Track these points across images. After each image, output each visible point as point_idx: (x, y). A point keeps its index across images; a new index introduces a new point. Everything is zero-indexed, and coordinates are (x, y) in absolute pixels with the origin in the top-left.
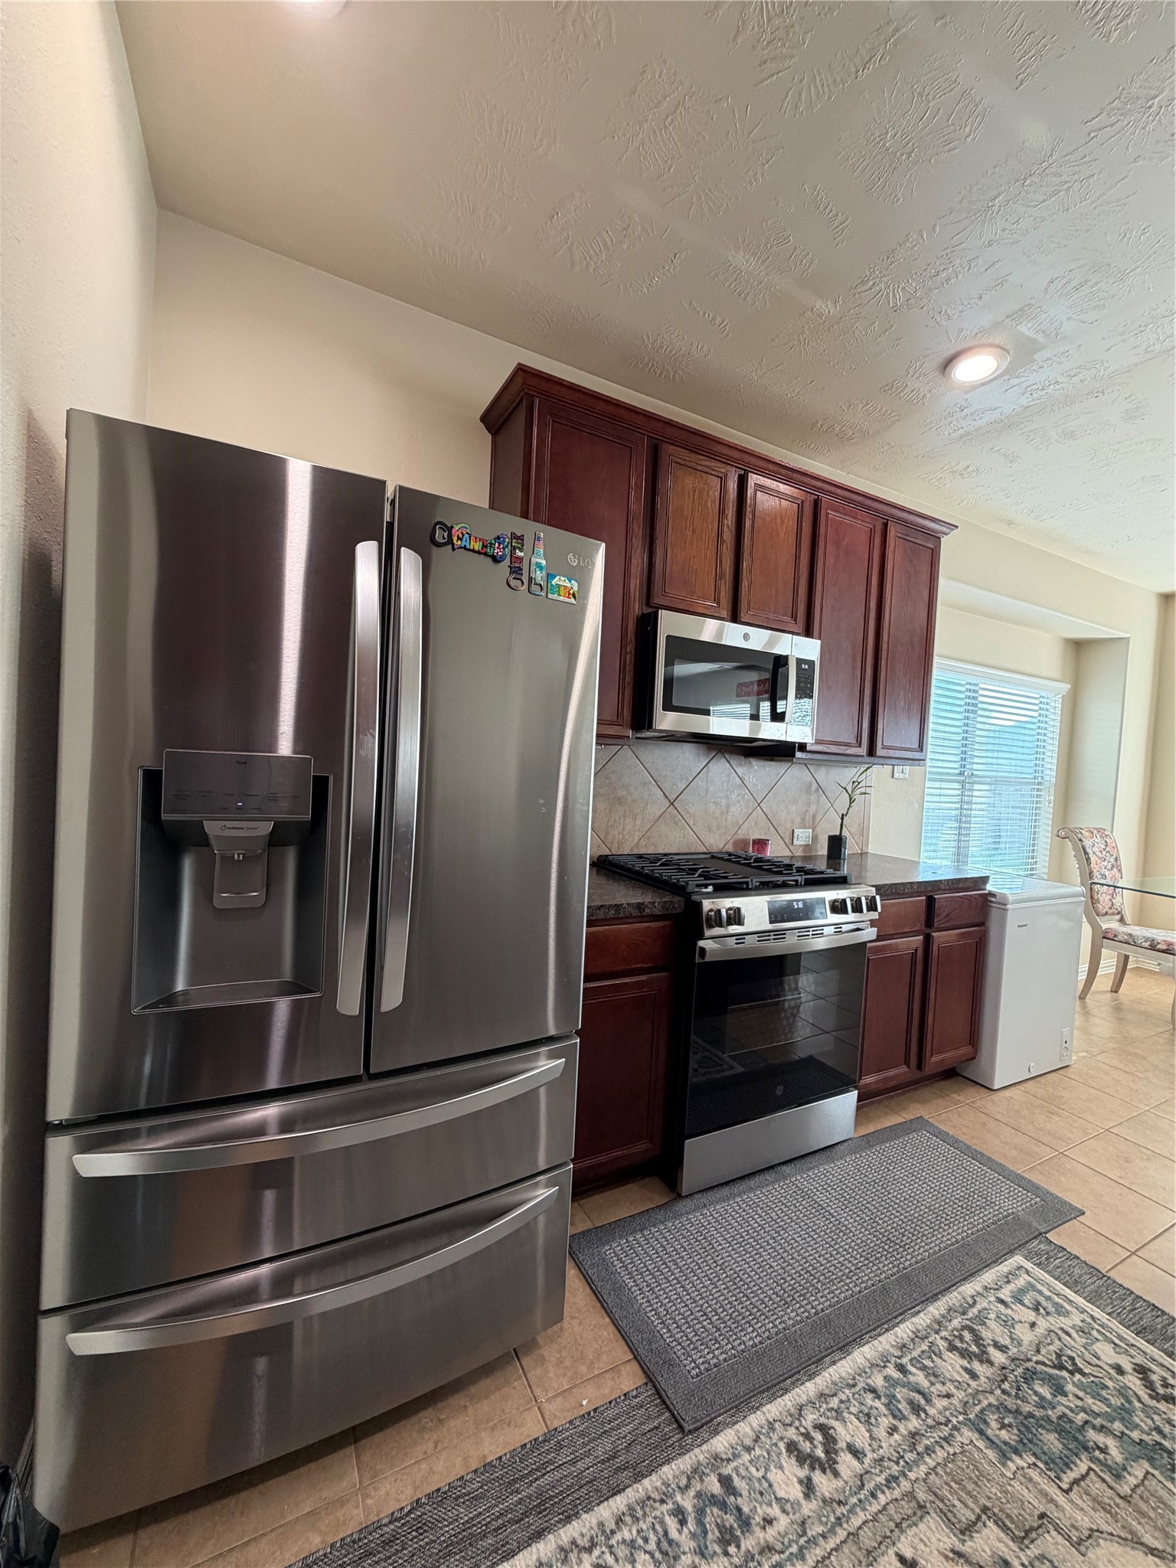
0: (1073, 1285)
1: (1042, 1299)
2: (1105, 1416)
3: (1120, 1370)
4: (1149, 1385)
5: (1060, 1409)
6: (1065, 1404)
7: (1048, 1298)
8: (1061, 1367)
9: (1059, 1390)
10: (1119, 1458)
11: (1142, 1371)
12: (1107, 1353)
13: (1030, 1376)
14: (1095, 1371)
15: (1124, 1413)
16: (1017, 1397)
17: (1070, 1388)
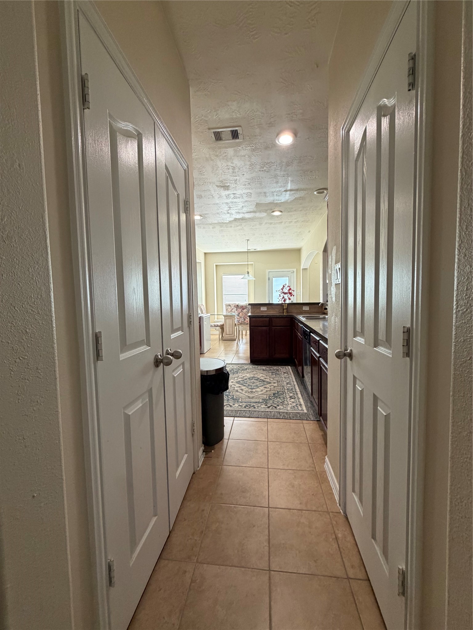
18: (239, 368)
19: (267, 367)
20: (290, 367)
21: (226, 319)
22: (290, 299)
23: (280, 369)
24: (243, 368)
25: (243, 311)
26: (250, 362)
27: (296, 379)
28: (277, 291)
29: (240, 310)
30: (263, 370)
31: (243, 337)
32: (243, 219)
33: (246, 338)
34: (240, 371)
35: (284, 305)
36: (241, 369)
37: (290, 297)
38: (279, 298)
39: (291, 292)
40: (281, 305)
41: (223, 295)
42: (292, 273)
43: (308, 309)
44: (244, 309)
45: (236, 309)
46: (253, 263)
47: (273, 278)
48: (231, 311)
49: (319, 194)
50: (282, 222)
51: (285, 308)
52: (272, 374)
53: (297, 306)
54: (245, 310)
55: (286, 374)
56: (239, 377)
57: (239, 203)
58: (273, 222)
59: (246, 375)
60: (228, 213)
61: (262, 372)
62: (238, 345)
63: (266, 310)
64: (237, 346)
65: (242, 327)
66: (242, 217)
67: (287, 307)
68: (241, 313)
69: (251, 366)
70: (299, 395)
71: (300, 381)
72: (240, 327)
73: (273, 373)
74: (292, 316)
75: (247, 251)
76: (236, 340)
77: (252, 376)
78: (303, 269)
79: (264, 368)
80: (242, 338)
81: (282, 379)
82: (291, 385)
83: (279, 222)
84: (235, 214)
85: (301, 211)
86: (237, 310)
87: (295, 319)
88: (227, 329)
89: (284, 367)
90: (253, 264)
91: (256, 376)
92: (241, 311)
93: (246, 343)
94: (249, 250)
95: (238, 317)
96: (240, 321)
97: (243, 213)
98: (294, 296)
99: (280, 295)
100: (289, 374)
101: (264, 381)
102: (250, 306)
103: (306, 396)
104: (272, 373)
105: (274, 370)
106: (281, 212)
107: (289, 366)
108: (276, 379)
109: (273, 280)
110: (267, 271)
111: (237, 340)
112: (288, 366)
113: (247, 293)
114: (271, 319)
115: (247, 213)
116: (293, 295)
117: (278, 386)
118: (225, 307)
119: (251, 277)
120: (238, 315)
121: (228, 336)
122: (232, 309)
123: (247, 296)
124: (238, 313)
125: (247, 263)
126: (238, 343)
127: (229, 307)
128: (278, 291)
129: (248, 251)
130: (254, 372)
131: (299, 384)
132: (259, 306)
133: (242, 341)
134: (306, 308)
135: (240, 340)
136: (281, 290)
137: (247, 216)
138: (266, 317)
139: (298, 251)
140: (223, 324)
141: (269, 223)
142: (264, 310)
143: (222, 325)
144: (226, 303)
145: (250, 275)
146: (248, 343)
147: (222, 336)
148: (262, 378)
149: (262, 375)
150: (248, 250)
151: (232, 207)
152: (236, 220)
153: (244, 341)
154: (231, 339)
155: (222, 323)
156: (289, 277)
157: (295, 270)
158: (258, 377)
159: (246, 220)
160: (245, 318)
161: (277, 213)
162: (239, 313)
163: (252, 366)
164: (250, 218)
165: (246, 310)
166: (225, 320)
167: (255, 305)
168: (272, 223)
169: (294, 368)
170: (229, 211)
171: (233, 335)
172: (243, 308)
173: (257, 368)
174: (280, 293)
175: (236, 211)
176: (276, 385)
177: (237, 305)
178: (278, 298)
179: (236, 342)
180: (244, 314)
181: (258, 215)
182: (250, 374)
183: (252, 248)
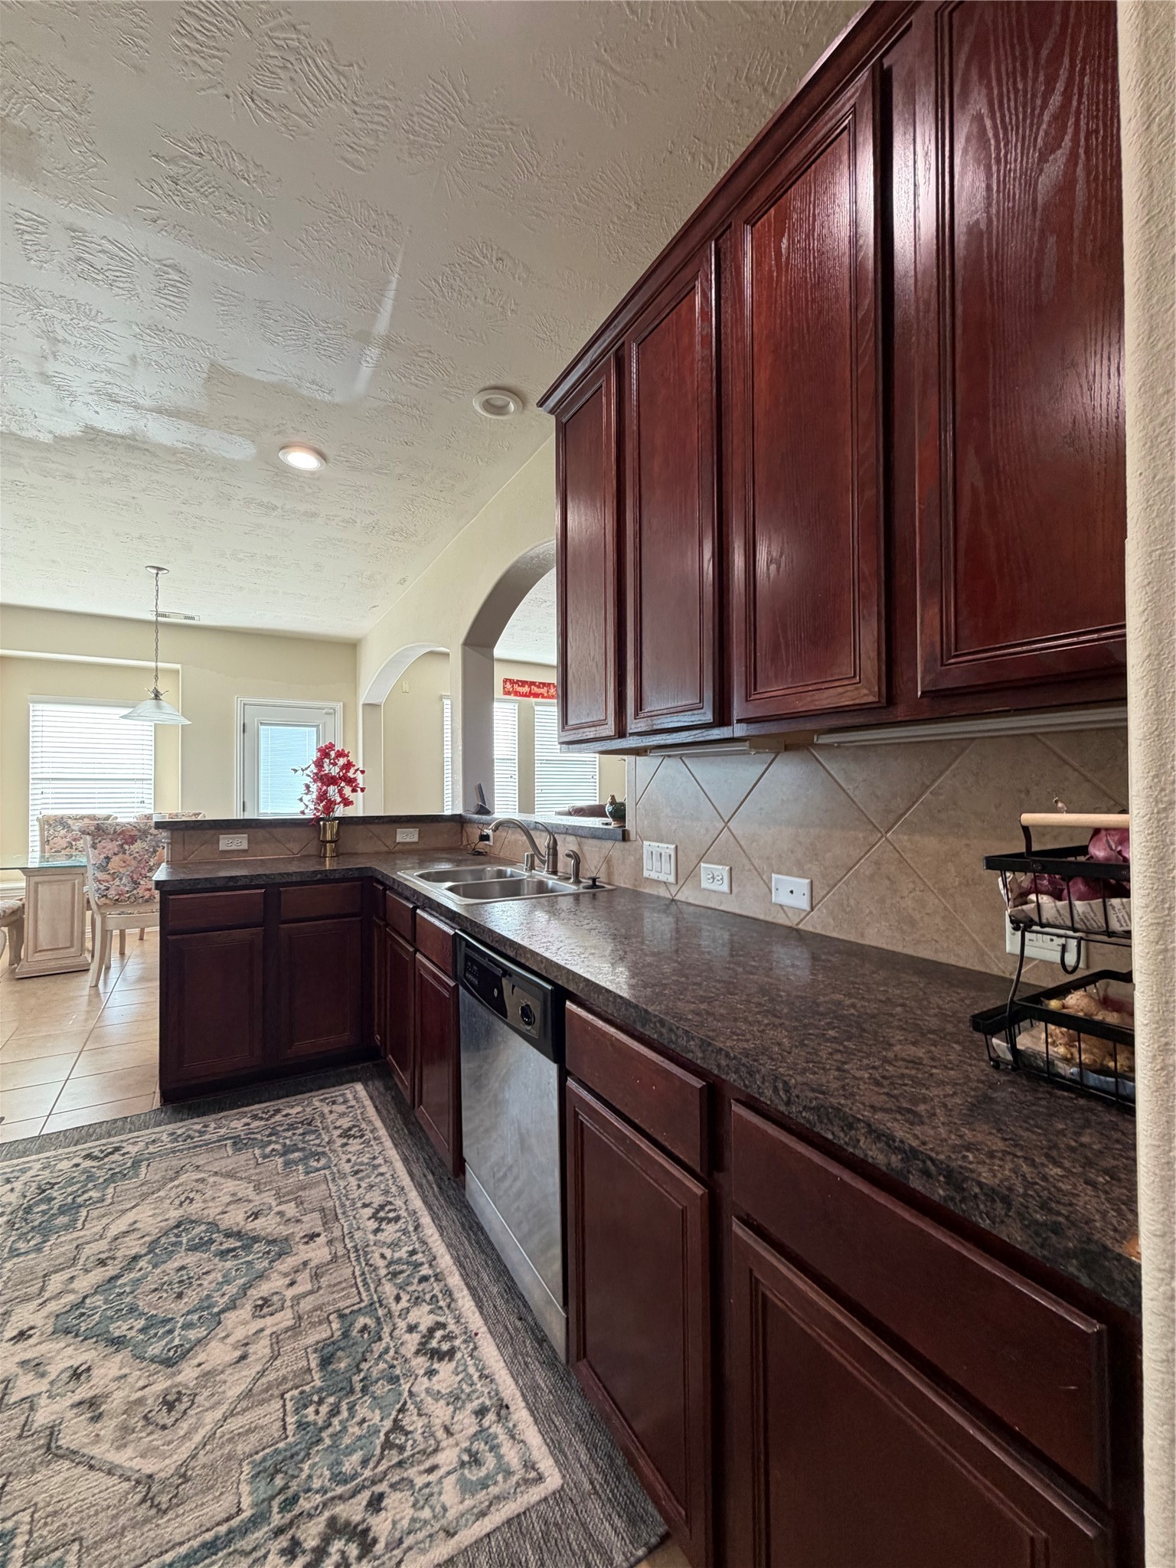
0: (24, 1154)
1: (9, 1175)
2: (83, 1187)
3: (77, 1165)
4: (96, 1158)
5: (57, 1206)
6: (56, 1204)
7: (13, 1172)
8: (44, 1191)
9: (50, 1199)
10: (99, 1195)
11: (88, 1156)
12: (65, 1165)
13: (28, 1210)
14: (65, 1176)
15: (91, 1177)
16: (27, 1224)
17: (55, 1194)
18: (88, 1163)
19: (255, 1117)
20: (359, 1087)
21: (37, 884)
22: (347, 802)
23: (322, 1115)
24: (116, 1157)
25: (127, 847)
26: (157, 1102)
27: (406, 1161)
28: (296, 771)
29: (113, 846)
30: (238, 1143)
31: (127, 952)
32: (132, 444)
33: (143, 954)
34: (95, 1194)
35: (325, 825)
36: (102, 1175)
37: (352, 796)
38: (306, 798)
39: (352, 776)
40: (313, 824)
41: (31, 781)
42: (327, 714)
43: (415, 839)
44: (132, 840)
45: (93, 840)
46: (178, 666)
47: (261, 727)
48: (70, 845)
49: (487, 410)
50: (314, 515)
51: (328, 838)
52: (287, 1164)
53: (376, 829)
54: (138, 846)
55: (355, 1145)
56: (87, 1251)
57: (109, 321)
58: (279, 505)
59: (130, 1217)
60: (45, 378)
61: (228, 1164)
62: (98, 994)
63: (245, 846)
64: (90, 1002)
65: (123, 913)
66: (128, 432)
67: (337, 832)
68: (115, 859)
69: (163, 1133)
70: (460, 1302)
71: (430, 1177)
72: (114, 917)
73: (291, 1156)
74: (370, 874)
75: (154, 619)
76: (88, 970)
77: (174, 1214)
78: (365, 705)
79: (236, 1123)
80: (122, 954)
81: (342, 1183)
82: (401, 1224)
83: (305, 513)
84: (89, 399)
85: (400, 477)
86: (94, 846)
87: (386, 887)
88: (41, 929)
89: (334, 1092)
90: (177, 672)
91: (193, 1209)
92: (116, 849)
93: (142, 979)
94: (164, 616)
95: (101, 876)
96: (112, 893)
97: (137, 407)
98: (363, 790)
99: (308, 787)
100: (369, 1135)
101: (249, 1241)
102: (164, 834)
103: (495, 1290)
104: (287, 1151)
105: (291, 1127)
106: (321, 455)
107: (359, 1080)
108: (314, 1195)
109: (262, 733)
110: (237, 702)
111: (94, 967)
112: (353, 1081)
113: (152, 777)
114: (273, 889)
115: (160, 411)
116: (361, 786)
117: (335, 1258)
118: (37, 828)
119: (171, 714)
120: (103, 868)
121: (49, 955)
122: (75, 840)
123: (152, 787)
124: (102, 856)
125: (153, 664)
126: (96, 986)
127: (59, 828)
128: (300, 772)
129: (160, 619)
130: (183, 1178)
131: (431, 1198)
132: (212, 832)
133: (123, 967)
134: (407, 836)
135: (108, 968)
136: (313, 766)
137: (160, 431)
138: (250, 883)
139: (350, 648)
140: (20, 903)
141: (261, 505)
142: (234, 847)
143: (14, 912)
144: (45, 812)
145: (163, 703)
146: (155, 979)
147: (16, 959)
148: (235, 1218)
149: (230, 1185)
150: (158, 615)
151: (65, 341)
152: (92, 436)
153: (133, 967)
154: (61, 968)
155: (14, 903)
156: (317, 726)
157: (339, 706)
158: (212, 1212)
159: (154, 455)
160: (135, 876)
161: (302, 460)
162: (108, 858)
163: (170, 1127)
164: (173, 451)
165: (145, 845)
166: (33, 890)
167: (193, 828)
168: (275, 508)
169: (379, 1084)
170: (51, 367)
171: (72, 950)
172: (127, 836)
173: (201, 1133)
174: (308, 780)
175: (95, 376)
176: (318, 1253)
177: (98, 828)
178: (301, 800)
179: (89, 978)
180: (134, 863)
181: (213, 442)
182: (162, 1199)
183: (176, 606)
